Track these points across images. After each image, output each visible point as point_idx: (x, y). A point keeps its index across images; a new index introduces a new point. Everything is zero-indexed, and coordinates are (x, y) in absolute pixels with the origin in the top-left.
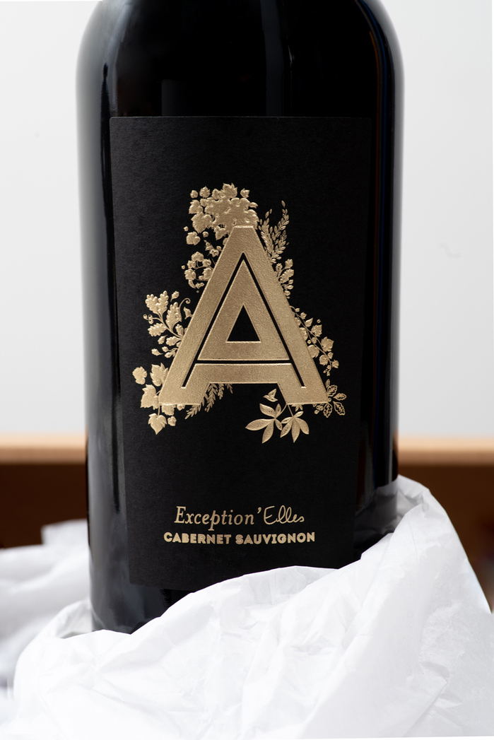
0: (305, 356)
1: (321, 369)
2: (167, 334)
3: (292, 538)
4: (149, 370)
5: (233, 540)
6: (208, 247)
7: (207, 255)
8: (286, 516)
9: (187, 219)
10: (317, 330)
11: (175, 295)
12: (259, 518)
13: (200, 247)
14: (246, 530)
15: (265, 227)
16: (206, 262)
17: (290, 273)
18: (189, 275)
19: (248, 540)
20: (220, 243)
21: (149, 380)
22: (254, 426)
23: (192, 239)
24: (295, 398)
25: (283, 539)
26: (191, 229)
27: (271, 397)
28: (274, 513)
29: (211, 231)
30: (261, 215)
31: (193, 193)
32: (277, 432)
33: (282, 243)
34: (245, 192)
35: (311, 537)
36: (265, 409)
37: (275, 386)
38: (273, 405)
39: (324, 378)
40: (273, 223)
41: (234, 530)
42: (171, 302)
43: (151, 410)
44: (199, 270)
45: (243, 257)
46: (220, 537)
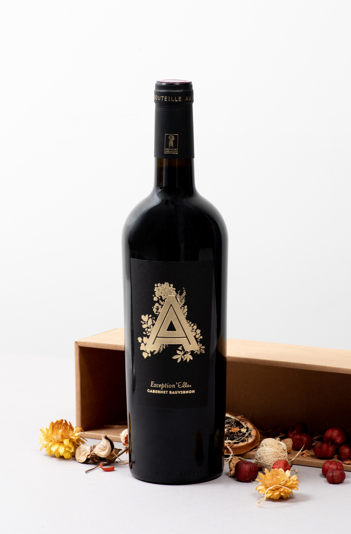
0: (191, 335)
1: (196, 339)
2: (148, 328)
3: (187, 392)
4: (142, 338)
5: (168, 392)
6: (160, 302)
7: (160, 304)
8: (185, 385)
9: (154, 293)
10: (195, 327)
11: (150, 316)
12: (176, 386)
13: (158, 302)
14: (172, 389)
15: (178, 296)
16: (160, 306)
17: (186, 310)
18: (155, 310)
19: (173, 393)
20: (164, 300)
21: (142, 342)
22: (175, 357)
23: (155, 299)
24: (188, 348)
25: (184, 392)
26: (155, 296)
27: (180, 348)
28: (181, 384)
29: (161, 297)
30: (177, 292)
31: (156, 285)
32: (182, 359)
33: (184, 301)
34: (172, 285)
35: (193, 391)
36: (178, 352)
37: (181, 345)
38: (181, 351)
39: (197, 342)
40: (181, 294)
41: (169, 389)
42: (149, 318)
43: (143, 351)
44: (158, 309)
45: (171, 305)
46: (164, 391)
